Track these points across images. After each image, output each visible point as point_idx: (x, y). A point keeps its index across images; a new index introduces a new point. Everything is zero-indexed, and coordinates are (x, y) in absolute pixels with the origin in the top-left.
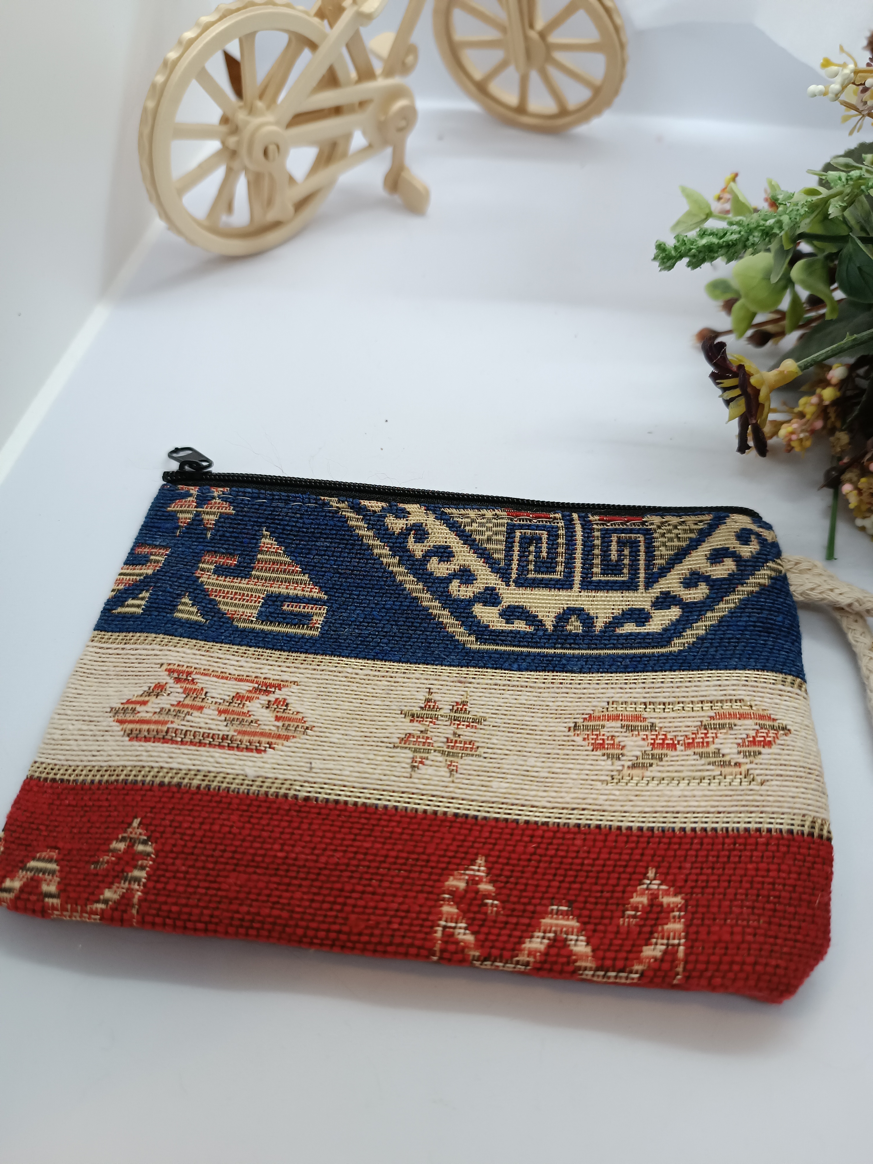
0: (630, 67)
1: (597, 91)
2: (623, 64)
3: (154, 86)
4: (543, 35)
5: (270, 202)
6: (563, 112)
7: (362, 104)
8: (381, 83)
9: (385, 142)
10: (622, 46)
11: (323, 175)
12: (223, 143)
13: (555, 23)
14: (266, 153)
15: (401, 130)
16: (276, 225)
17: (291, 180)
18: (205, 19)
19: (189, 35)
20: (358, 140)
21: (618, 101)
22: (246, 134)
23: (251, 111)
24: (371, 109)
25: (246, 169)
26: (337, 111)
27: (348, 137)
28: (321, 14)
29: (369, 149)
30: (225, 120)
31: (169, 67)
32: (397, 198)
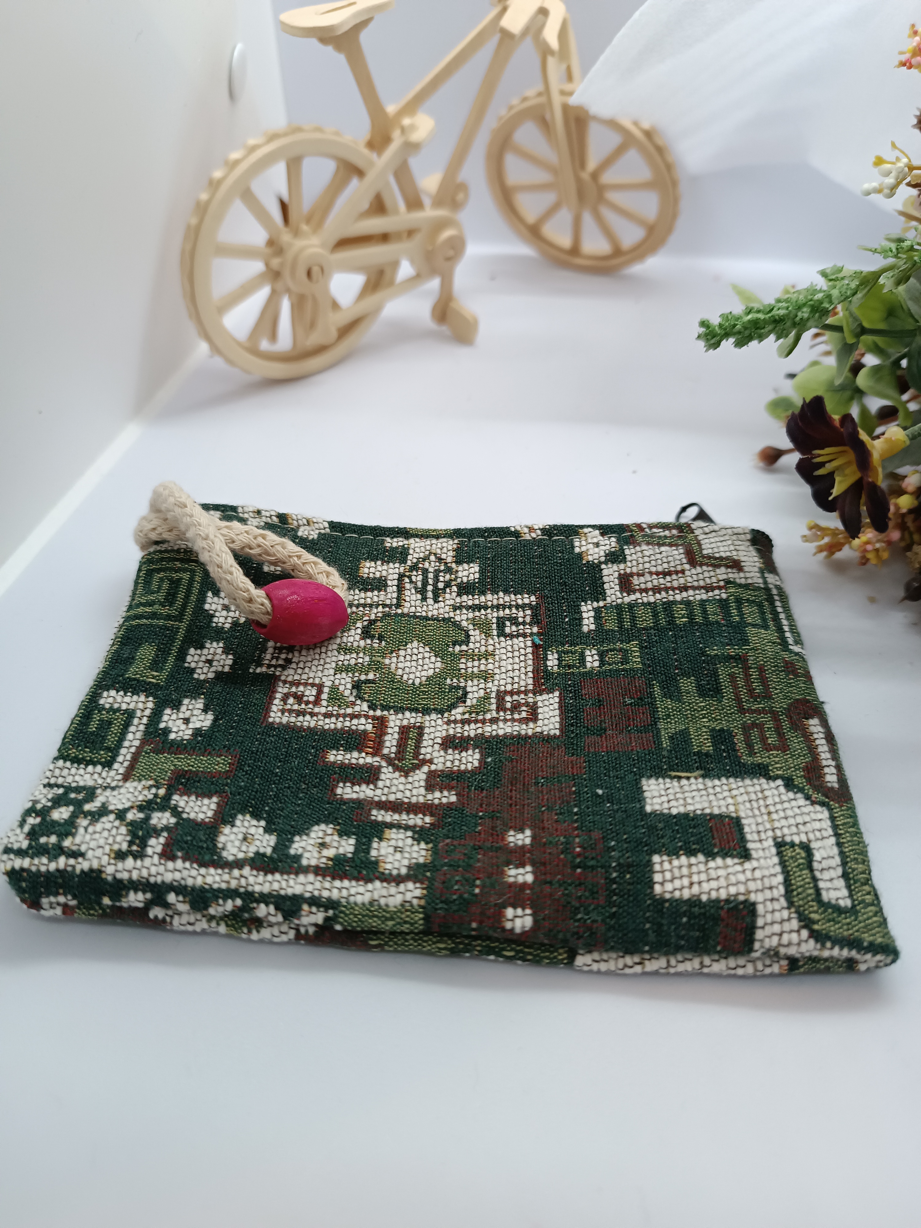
0: (685, 205)
1: (651, 229)
2: (676, 201)
3: (198, 204)
4: (595, 176)
5: (312, 325)
6: (617, 252)
7: (410, 233)
8: (429, 212)
9: (433, 271)
10: (674, 183)
11: (371, 301)
12: (267, 265)
13: (607, 163)
14: (309, 274)
15: (449, 259)
16: (320, 349)
17: (335, 305)
18: (252, 142)
20: (406, 270)
21: (673, 239)
22: (289, 255)
23: (297, 233)
24: (418, 238)
25: (288, 291)
26: (385, 238)
27: (395, 265)
28: (370, 145)
29: (418, 278)
30: (271, 243)
31: (214, 185)
32: (444, 328)
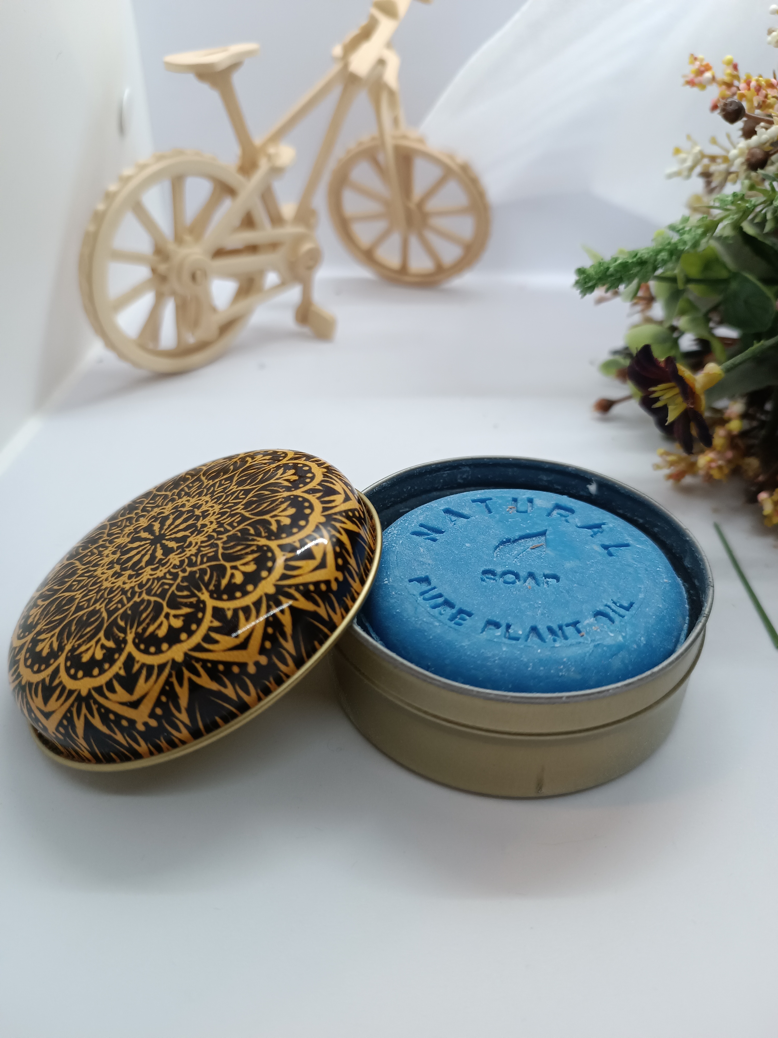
1: (468, 248)
3: (95, 212)
4: (420, 205)
6: (440, 269)
9: (295, 279)
10: (486, 208)
11: (243, 304)
12: (153, 270)
13: (431, 192)
14: (193, 277)
15: (308, 267)
16: (203, 346)
17: (213, 308)
18: (141, 161)
19: (127, 171)
20: (272, 279)
22: (175, 261)
23: (181, 243)
24: (281, 250)
25: (174, 293)
26: (255, 249)
27: (262, 275)
28: (241, 170)
29: (281, 285)
30: (157, 251)
